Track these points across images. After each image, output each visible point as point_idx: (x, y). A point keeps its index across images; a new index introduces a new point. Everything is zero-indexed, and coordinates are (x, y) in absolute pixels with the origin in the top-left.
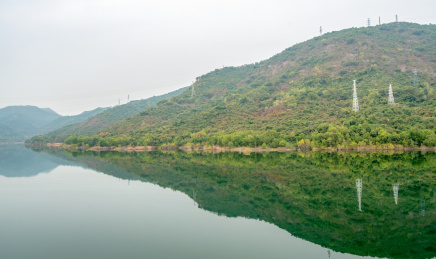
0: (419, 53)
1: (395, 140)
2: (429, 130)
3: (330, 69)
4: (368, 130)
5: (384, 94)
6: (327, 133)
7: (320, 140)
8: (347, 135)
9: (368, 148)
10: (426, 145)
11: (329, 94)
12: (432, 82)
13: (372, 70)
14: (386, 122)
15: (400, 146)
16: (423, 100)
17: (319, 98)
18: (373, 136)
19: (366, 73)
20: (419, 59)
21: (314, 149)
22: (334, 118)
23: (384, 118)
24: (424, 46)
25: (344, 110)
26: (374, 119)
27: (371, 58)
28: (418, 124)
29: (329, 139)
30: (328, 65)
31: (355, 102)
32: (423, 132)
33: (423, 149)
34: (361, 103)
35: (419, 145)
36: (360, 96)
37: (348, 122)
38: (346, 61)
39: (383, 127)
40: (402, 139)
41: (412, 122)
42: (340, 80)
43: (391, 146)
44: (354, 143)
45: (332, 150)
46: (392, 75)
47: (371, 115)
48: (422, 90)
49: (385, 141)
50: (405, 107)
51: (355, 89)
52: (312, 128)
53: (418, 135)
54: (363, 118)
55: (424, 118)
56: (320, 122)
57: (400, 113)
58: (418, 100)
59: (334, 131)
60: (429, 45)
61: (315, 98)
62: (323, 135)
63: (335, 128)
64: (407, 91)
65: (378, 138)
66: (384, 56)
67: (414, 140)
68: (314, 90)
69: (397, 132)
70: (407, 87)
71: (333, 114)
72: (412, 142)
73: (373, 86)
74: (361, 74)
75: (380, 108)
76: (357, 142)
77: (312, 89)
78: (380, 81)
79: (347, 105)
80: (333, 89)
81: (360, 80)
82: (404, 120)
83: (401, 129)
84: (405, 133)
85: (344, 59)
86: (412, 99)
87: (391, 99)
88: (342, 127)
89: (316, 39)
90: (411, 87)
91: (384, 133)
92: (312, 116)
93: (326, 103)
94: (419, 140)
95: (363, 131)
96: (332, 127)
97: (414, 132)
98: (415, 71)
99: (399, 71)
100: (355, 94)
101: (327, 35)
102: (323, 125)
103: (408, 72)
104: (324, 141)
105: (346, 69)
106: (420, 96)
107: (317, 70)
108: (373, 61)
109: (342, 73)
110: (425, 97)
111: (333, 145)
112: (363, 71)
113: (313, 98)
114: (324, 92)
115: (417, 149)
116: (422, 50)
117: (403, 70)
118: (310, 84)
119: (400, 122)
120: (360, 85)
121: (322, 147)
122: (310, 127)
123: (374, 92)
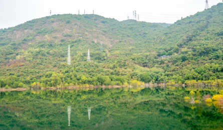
0: (104, 33)
1: (90, 82)
2: (107, 76)
3: (55, 38)
4: (75, 76)
5: (85, 55)
6: (51, 78)
7: (46, 82)
8: (63, 79)
9: (75, 87)
10: (105, 85)
11: (54, 53)
12: (110, 50)
13: (80, 40)
14: (85, 71)
15: (92, 85)
16: (105, 60)
17: (48, 55)
18: (78, 80)
19: (76, 42)
20: (104, 36)
21: (42, 88)
22: (56, 68)
23: (84, 69)
24: (106, 30)
25: (62, 63)
26: (79, 69)
27: (79, 33)
28: (102, 73)
29: (52, 82)
30: (54, 35)
31: (69, 59)
32: (104, 77)
33: (104, 87)
34: (73, 59)
35: (102, 85)
36: (72, 56)
37: (64, 71)
38: (65, 34)
39: (84, 74)
40: (93, 81)
41: (99, 71)
42: (61, 45)
43: (87, 85)
44: (67, 84)
45: (53, 88)
46: (90, 44)
47: (78, 67)
48: (104, 54)
49: (84, 83)
50: (96, 63)
51: (69, 51)
52: (42, 75)
53: (101, 79)
54: (73, 69)
55: (105, 70)
56: (47, 71)
57: (93, 66)
58: (102, 59)
59: (55, 77)
60: (109, 29)
61: (45, 55)
62: (48, 79)
63: (56, 74)
64: (97, 54)
65: (80, 81)
66: (86, 33)
67: (99, 82)
68: (45, 50)
69: (91, 78)
70: (97, 52)
71: (55, 66)
72: (98, 83)
73: (79, 50)
74: (73, 42)
75: (83, 63)
76: (69, 83)
77: (43, 49)
78: (84, 47)
79: (65, 61)
80: (56, 50)
81: (72, 46)
82: (95, 71)
83: (93, 76)
84: (95, 78)
85: (64, 32)
86: (99, 58)
87: (89, 58)
88: (61, 75)
89: (48, 17)
90: (99, 52)
91: (84, 78)
92: (42, 67)
93: (51, 59)
94: (101, 81)
95: (73, 76)
96: (54, 74)
97: (99, 77)
98: (101, 43)
99: (93, 42)
100: (69, 54)
101: (54, 16)
102: (48, 73)
103: (98, 43)
104: (49, 83)
105: (65, 38)
106: (104, 57)
107: (47, 37)
108: (80, 35)
109: (62, 41)
110: (106, 58)
111: (54, 86)
112: (75, 40)
113: (43, 55)
114: (51, 52)
115: (101, 87)
116: (105, 32)
117: (96, 42)
118: (42, 46)
119: (93, 71)
120: (72, 48)
121: (47, 87)
122: (41, 74)
123: (80, 53)
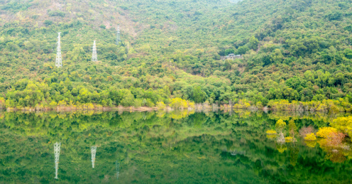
0: (123, 11)
1: (95, 100)
2: (127, 90)
3: (35, 18)
4: (70, 88)
5: (88, 50)
6: (25, 90)
7: (16, 98)
8: (48, 93)
9: (68, 108)
10: (123, 105)
11: (31, 45)
12: (132, 42)
13: (78, 23)
14: (88, 80)
15: (100, 106)
16: (123, 59)
17: (20, 49)
18: (74, 95)
19: (72, 26)
20: (122, 17)
21: (9, 109)
22: (35, 73)
23: (86, 76)
24: (127, 5)
25: (46, 64)
26: (76, 76)
27: (78, 11)
28: (117, 83)
29: (27, 98)
30: (33, 12)
31: (59, 56)
32: (121, 91)
33: (120, 109)
35: (117, 105)
36: (64, 51)
37: (49, 79)
38: (52, 11)
39: (85, 85)
40: (102, 98)
41: (112, 81)
42: (45, 31)
43: (91, 106)
44: (53, 102)
45: (29, 110)
46: (97, 31)
47: (74, 72)
48: (123, 49)
49: (86, 101)
50: (107, 65)
51: (59, 42)
52: (8, 85)
53: (116, 95)
54: (65, 75)
55: (123, 78)
56: (19, 78)
57: (102, 71)
58: (119, 58)
59: (34, 89)
60: (131, 4)
61: (15, 50)
62: (20, 92)
63: (35, 84)
64: (110, 49)
65: (78, 97)
66: (91, 11)
67: (112, 99)
68: (15, 40)
69: (98, 92)
70: (110, 45)
71: (33, 69)
72: (111, 102)
73: (78, 41)
74: (66, 27)
75: (83, 65)
76: (57, 101)
77: (12, 38)
78: (86, 36)
79: (50, 60)
80: (36, 40)
81: (65, 33)
82: (105, 79)
83: (101, 88)
84: (105, 93)
85: (50, 8)
86: (113, 57)
87: (94, 56)
88: (43, 84)
90: (114, 45)
91: (85, 92)
92: (10, 70)
93: (27, 56)
94: (116, 99)
95: (65, 89)
96: (31, 84)
97: (113, 91)
98: (118, 29)
99: (104, 28)
100: (59, 48)
102: (21, 81)
103: (111, 29)
104: (21, 99)
105: (51, 19)
106: (121, 54)
107: (20, 17)
108: (80, 14)
109: (47, 24)
110: (125, 56)
111: (31, 105)
112: (69, 23)
113: (12, 49)
114: (26, 43)
115: (115, 108)
116: (125, 9)
117: (108, 27)
118: (10, 32)
119: (101, 80)
120: (65, 38)
121: (18, 107)
122: (7, 83)
123: (79, 47)
